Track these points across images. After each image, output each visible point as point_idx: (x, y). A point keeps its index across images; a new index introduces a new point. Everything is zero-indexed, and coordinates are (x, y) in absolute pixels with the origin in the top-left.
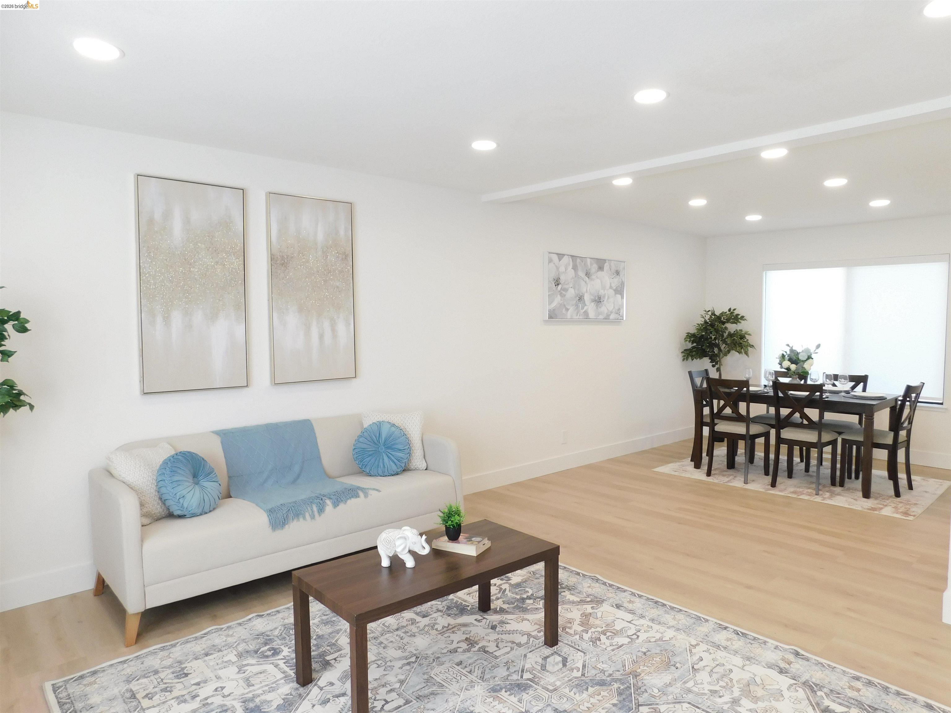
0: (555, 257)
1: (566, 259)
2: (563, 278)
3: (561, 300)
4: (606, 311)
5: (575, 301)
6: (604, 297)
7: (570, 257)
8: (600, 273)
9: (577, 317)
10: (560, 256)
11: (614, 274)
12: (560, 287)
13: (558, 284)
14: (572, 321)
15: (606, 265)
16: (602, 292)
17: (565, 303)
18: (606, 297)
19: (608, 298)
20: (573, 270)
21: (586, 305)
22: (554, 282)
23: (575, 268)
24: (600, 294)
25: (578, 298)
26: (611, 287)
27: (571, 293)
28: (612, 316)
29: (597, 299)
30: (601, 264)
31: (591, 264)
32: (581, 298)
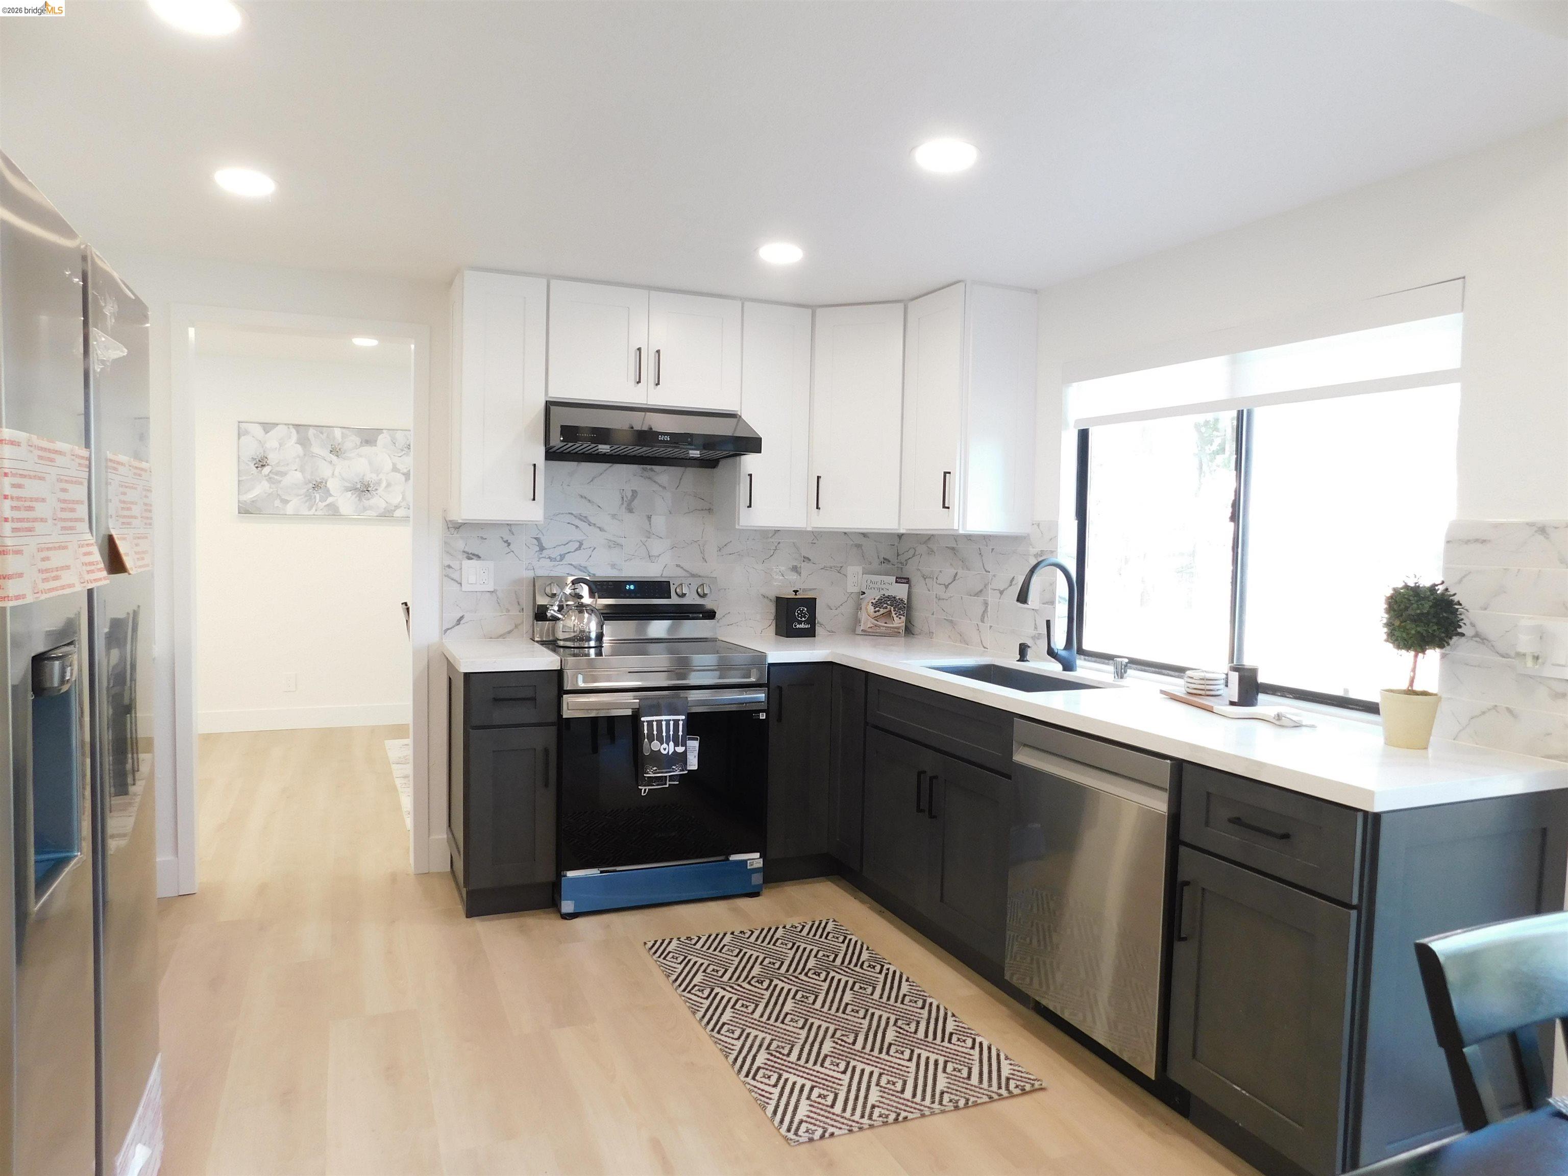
0: (257, 431)
1: (280, 431)
2: (273, 458)
3: (270, 488)
4: (383, 505)
5: (305, 490)
6: (379, 483)
7: (291, 427)
8: (366, 449)
9: (311, 512)
10: (268, 427)
11: (402, 450)
12: (266, 470)
13: (263, 466)
14: (297, 517)
15: (380, 437)
16: (371, 477)
17: (280, 492)
18: (384, 484)
19: (389, 485)
20: (299, 446)
21: (331, 495)
22: (255, 462)
23: (304, 442)
24: (367, 478)
25: (311, 485)
26: (395, 469)
27: (295, 477)
28: (398, 513)
29: (359, 486)
30: (369, 437)
31: (344, 436)
32: (318, 486)
